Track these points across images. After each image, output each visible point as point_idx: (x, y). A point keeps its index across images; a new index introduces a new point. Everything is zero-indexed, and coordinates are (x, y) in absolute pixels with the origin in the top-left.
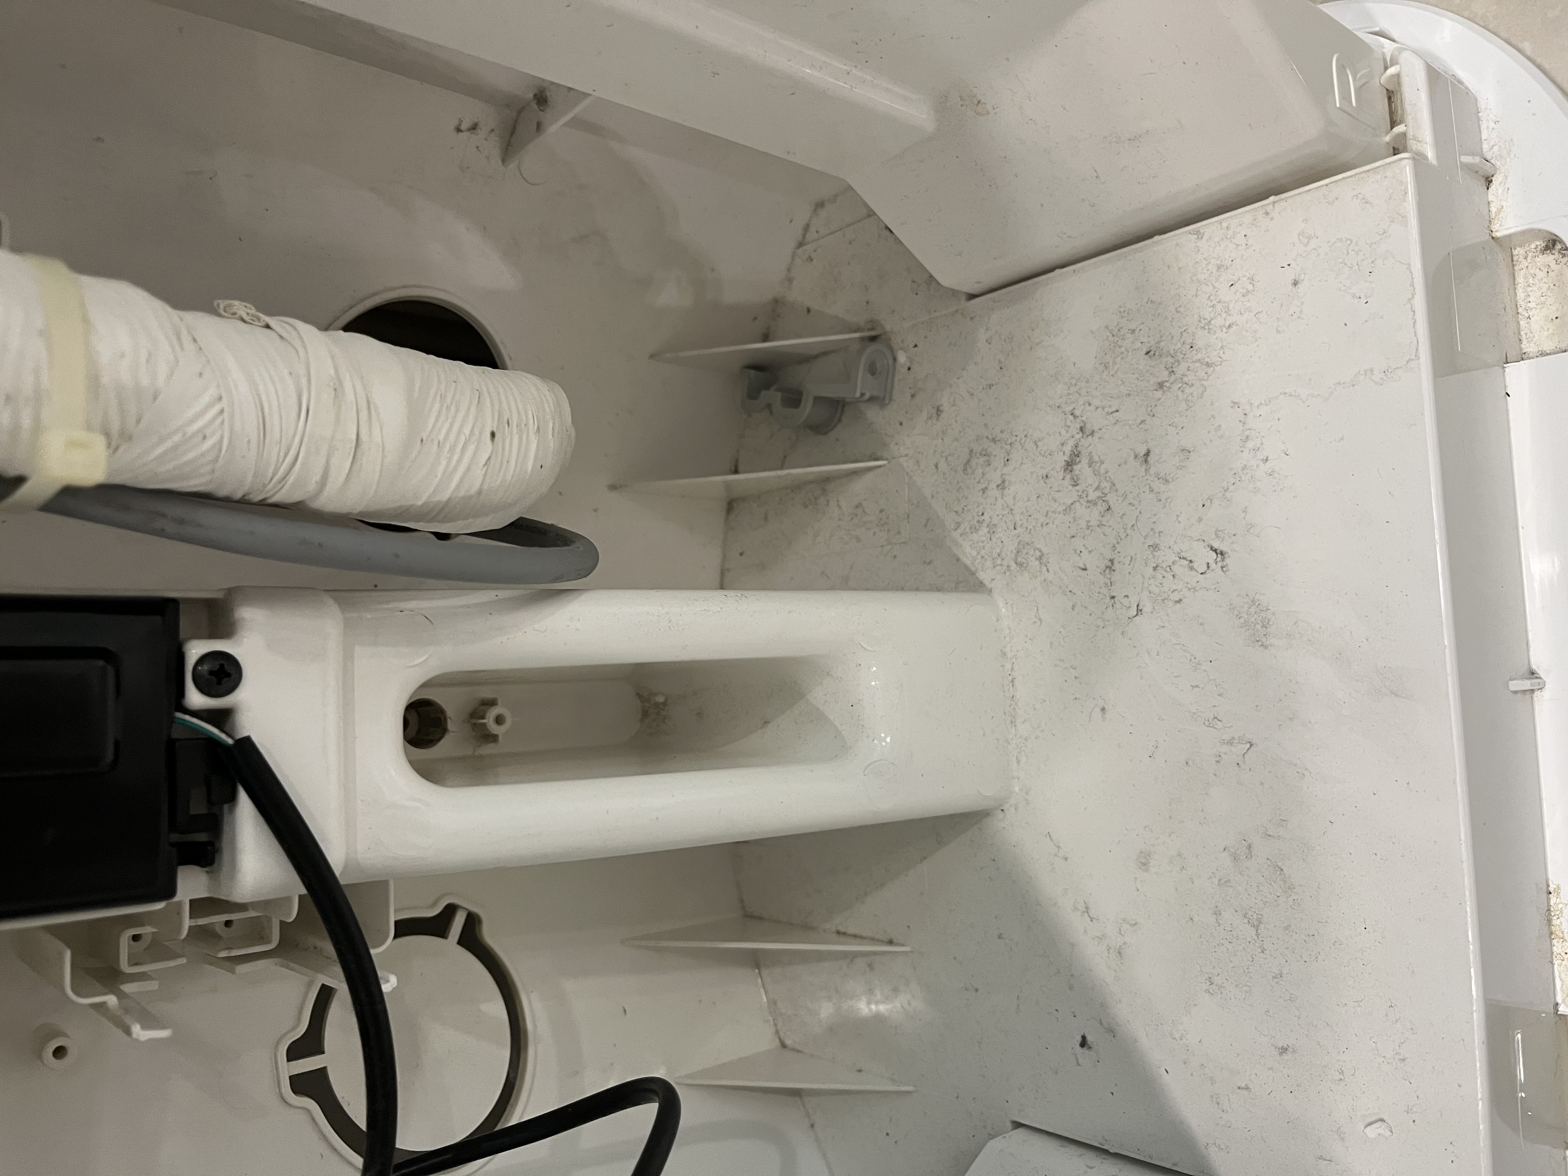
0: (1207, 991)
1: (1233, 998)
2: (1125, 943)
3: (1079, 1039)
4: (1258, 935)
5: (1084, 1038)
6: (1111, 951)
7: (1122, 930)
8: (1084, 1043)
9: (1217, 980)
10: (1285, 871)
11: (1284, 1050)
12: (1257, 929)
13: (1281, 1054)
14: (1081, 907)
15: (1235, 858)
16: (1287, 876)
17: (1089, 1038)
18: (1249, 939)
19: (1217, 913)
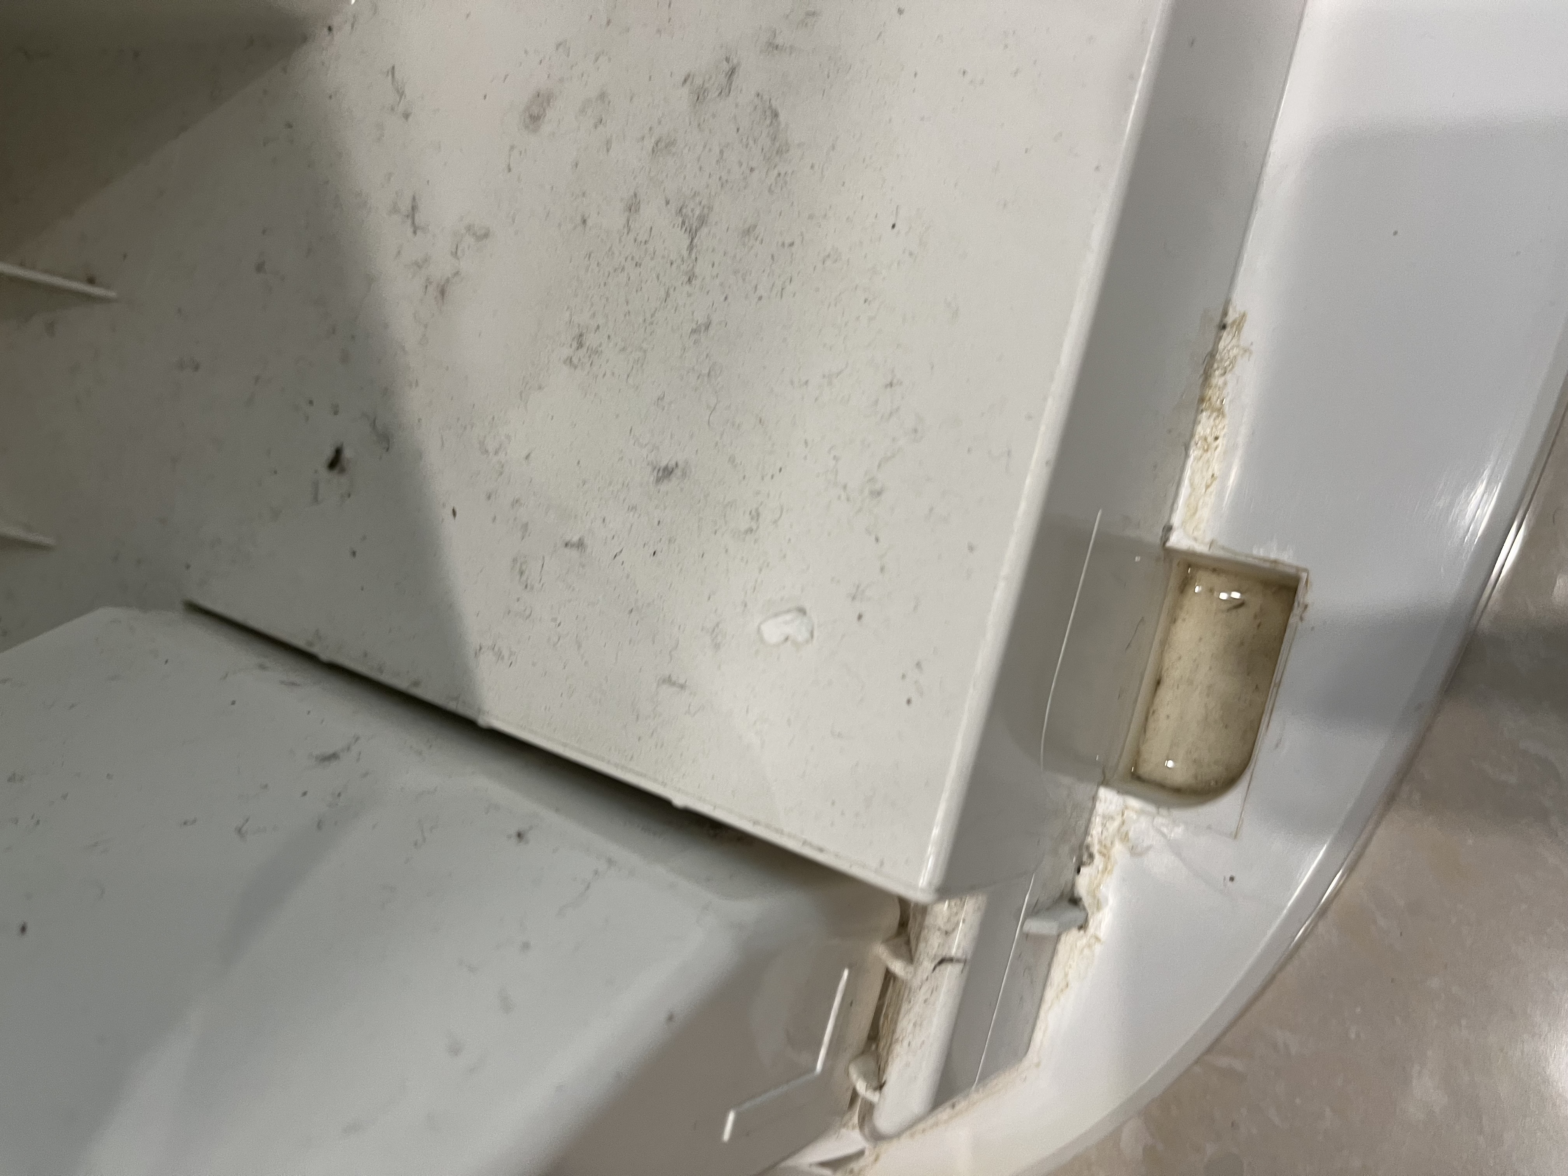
0: (569, 361)
1: (608, 374)
2: (457, 273)
3: (329, 453)
4: (691, 247)
5: (338, 452)
6: (431, 289)
7: (460, 249)
8: (335, 462)
9: (591, 340)
10: (782, 117)
11: (666, 473)
12: (693, 234)
13: (658, 480)
14: (405, 206)
15: (699, 96)
16: (783, 126)
17: (347, 453)
18: (673, 257)
19: (633, 207)
